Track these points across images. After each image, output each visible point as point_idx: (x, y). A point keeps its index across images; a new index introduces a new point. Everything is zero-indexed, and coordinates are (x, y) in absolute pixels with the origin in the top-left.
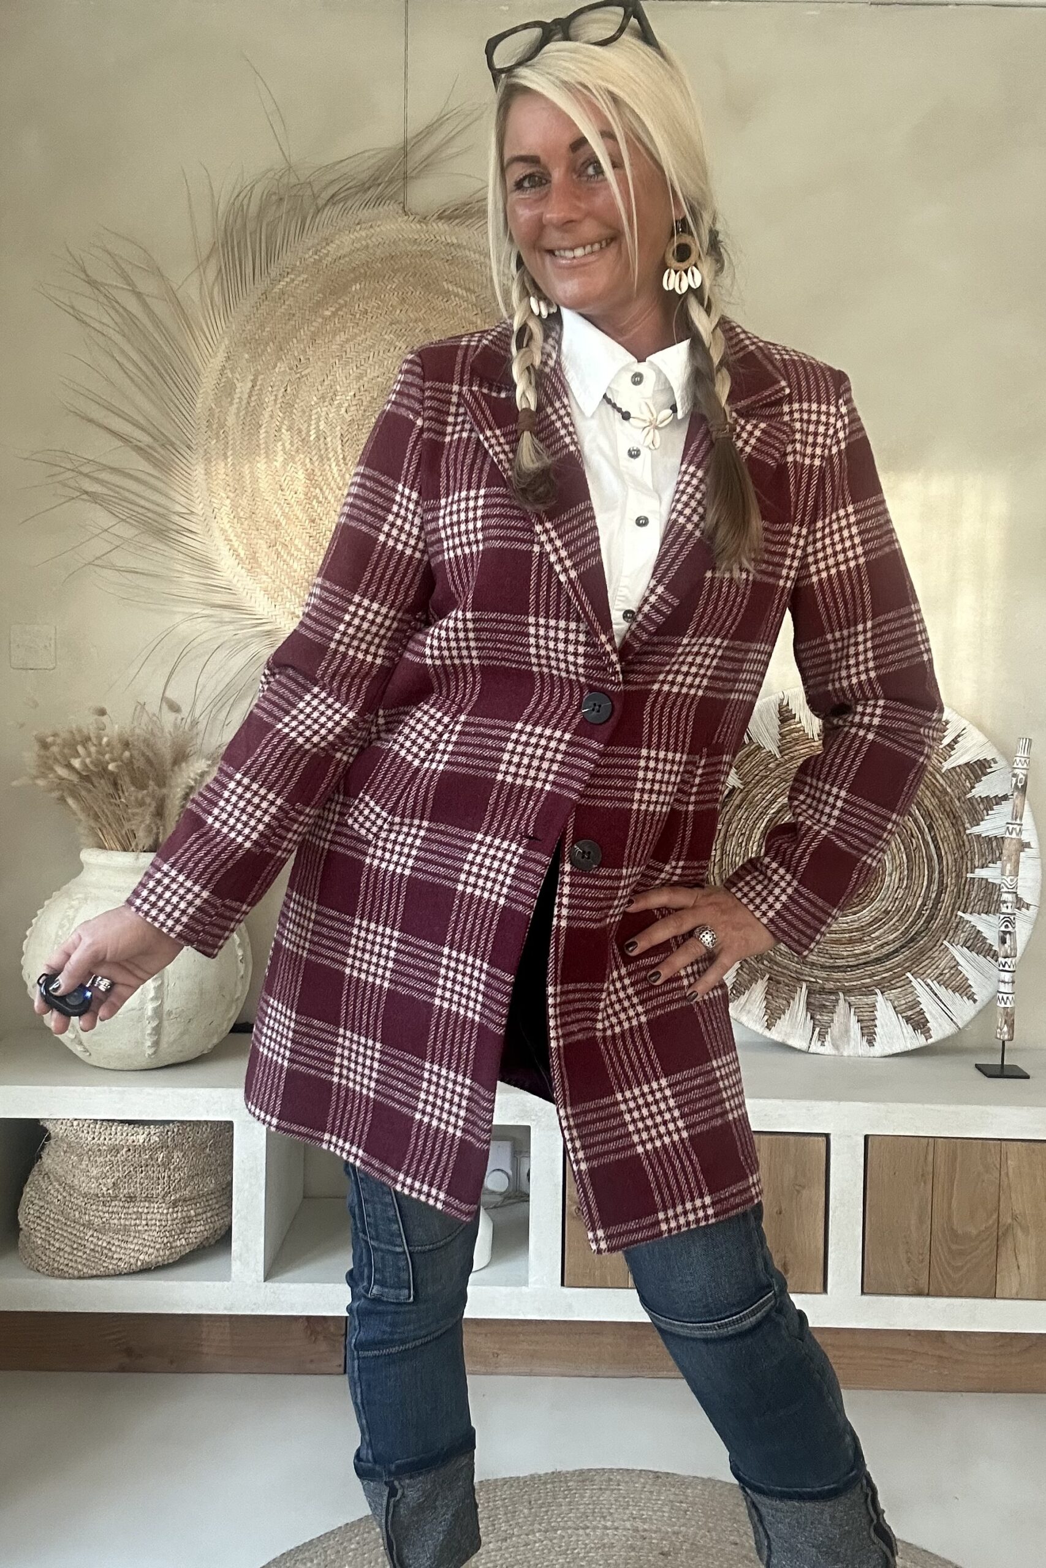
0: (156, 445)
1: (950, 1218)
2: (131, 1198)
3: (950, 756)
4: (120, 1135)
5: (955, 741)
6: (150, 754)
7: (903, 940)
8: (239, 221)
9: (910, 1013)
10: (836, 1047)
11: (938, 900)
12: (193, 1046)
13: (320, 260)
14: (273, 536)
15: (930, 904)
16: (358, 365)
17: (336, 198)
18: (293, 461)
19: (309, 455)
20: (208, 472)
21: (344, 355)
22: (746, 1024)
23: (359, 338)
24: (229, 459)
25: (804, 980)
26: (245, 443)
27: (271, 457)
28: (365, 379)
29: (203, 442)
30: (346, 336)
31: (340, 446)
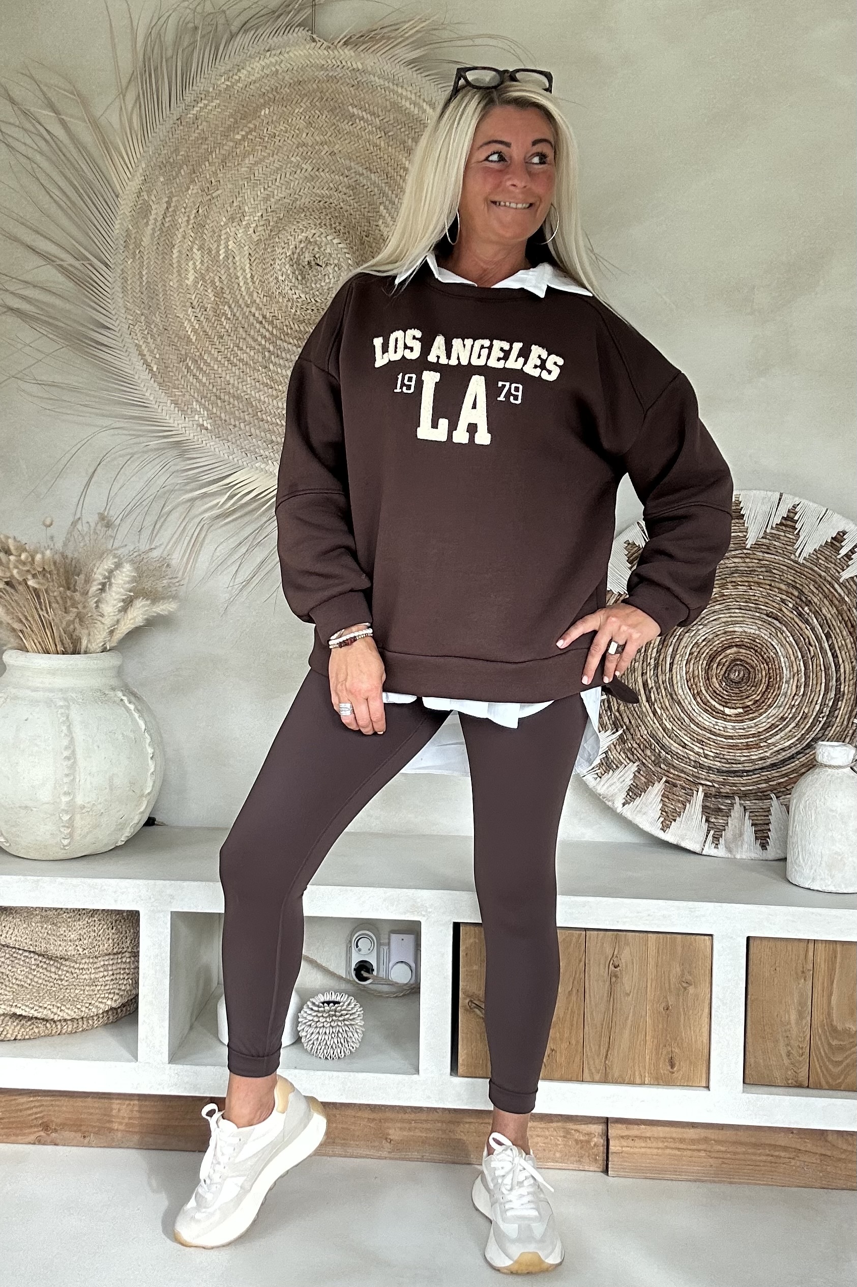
1: (830, 1014)
3: (848, 566)
5: (853, 551)
7: (799, 747)
8: (155, 51)
10: (729, 850)
11: (834, 708)
12: (104, 838)
13: (232, 86)
14: (183, 352)
15: (826, 710)
16: (266, 187)
17: (248, 26)
18: (203, 279)
19: (218, 274)
20: (124, 290)
21: (252, 177)
22: (641, 826)
23: (266, 161)
24: (144, 278)
25: (701, 784)
26: (159, 263)
27: (183, 276)
28: (272, 200)
29: (120, 262)
30: (255, 159)
31: (248, 265)
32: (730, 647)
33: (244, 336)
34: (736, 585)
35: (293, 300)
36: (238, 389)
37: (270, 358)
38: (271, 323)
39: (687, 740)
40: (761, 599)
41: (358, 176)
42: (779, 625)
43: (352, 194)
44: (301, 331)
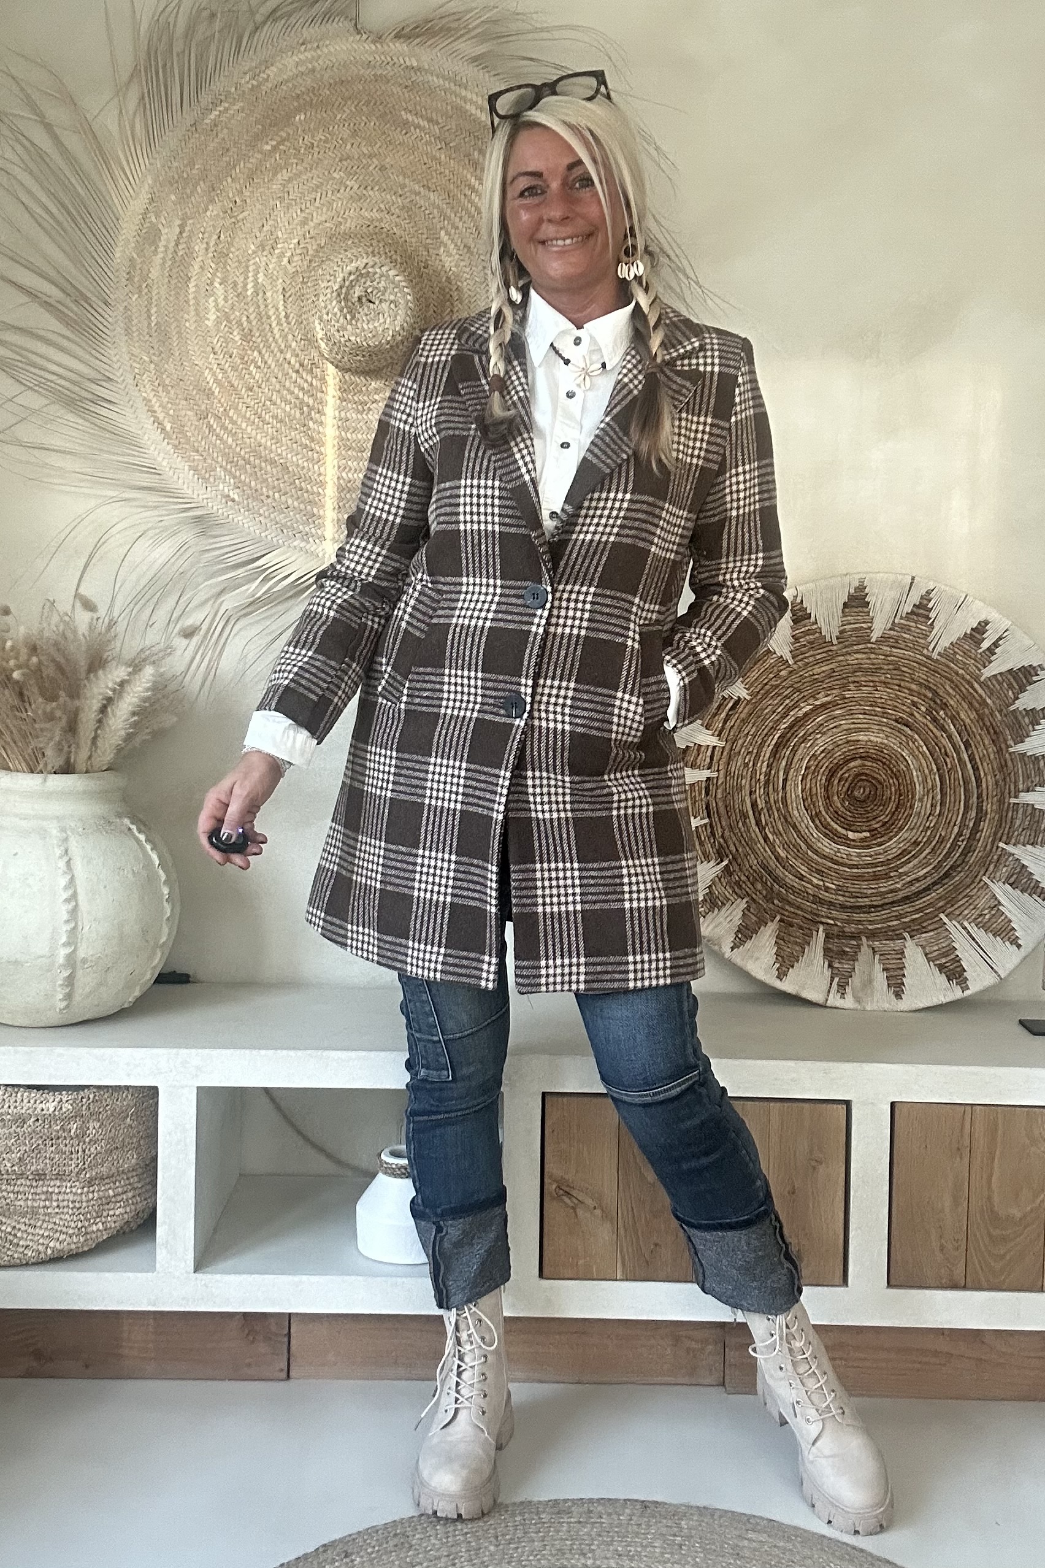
0: (68, 301)
1: (989, 1198)
2: (40, 1176)
3: (990, 662)
4: (27, 1103)
5: (996, 644)
6: (63, 661)
7: (936, 876)
8: (165, 39)
9: (944, 960)
10: (858, 1000)
11: (976, 829)
12: (110, 999)
13: (259, 86)
14: (203, 407)
15: (967, 833)
17: (279, 13)
18: (227, 319)
19: (246, 313)
20: (128, 332)
21: (286, 195)
22: (753, 974)
23: (305, 177)
24: (152, 315)
25: (822, 923)
26: (171, 299)
27: (202, 315)
28: (312, 224)
29: (122, 298)
30: (289, 174)
31: (282, 302)
32: (854, 759)
33: (278, 387)
34: (859, 685)
35: (340, 342)
36: (271, 451)
37: (309, 414)
38: (311, 371)
39: (803, 870)
40: (890, 702)
41: (413, 197)
42: (910, 732)
43: (407, 217)
44: (346, 381)
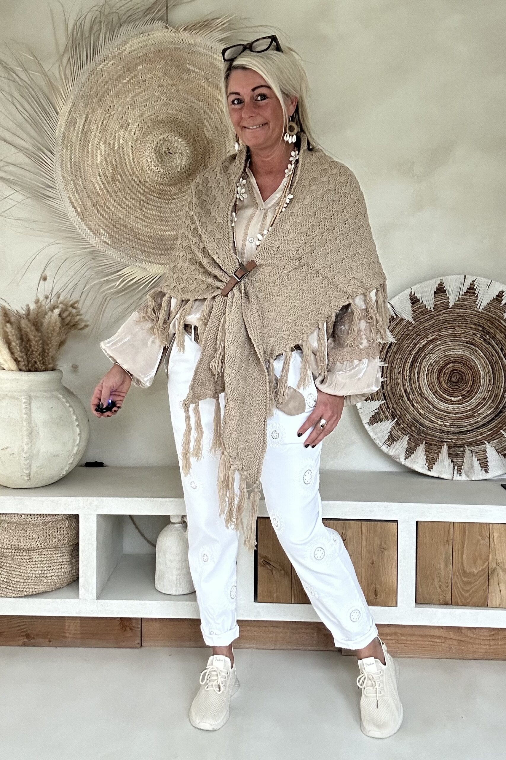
1: (462, 565)
8: (79, 34)
13: (121, 53)
14: (95, 201)
16: (141, 109)
17: (130, 19)
18: (106, 160)
19: (114, 157)
20: (62, 167)
21: (133, 103)
23: (141, 95)
24: (73, 160)
26: (81, 151)
27: (94, 158)
28: (144, 116)
29: (60, 151)
30: (134, 93)
31: (131, 153)
33: (129, 192)
35: (156, 172)
36: (125, 221)
37: (143, 204)
38: (144, 185)
41: (192, 103)
43: (188, 112)
44: (161, 190)
